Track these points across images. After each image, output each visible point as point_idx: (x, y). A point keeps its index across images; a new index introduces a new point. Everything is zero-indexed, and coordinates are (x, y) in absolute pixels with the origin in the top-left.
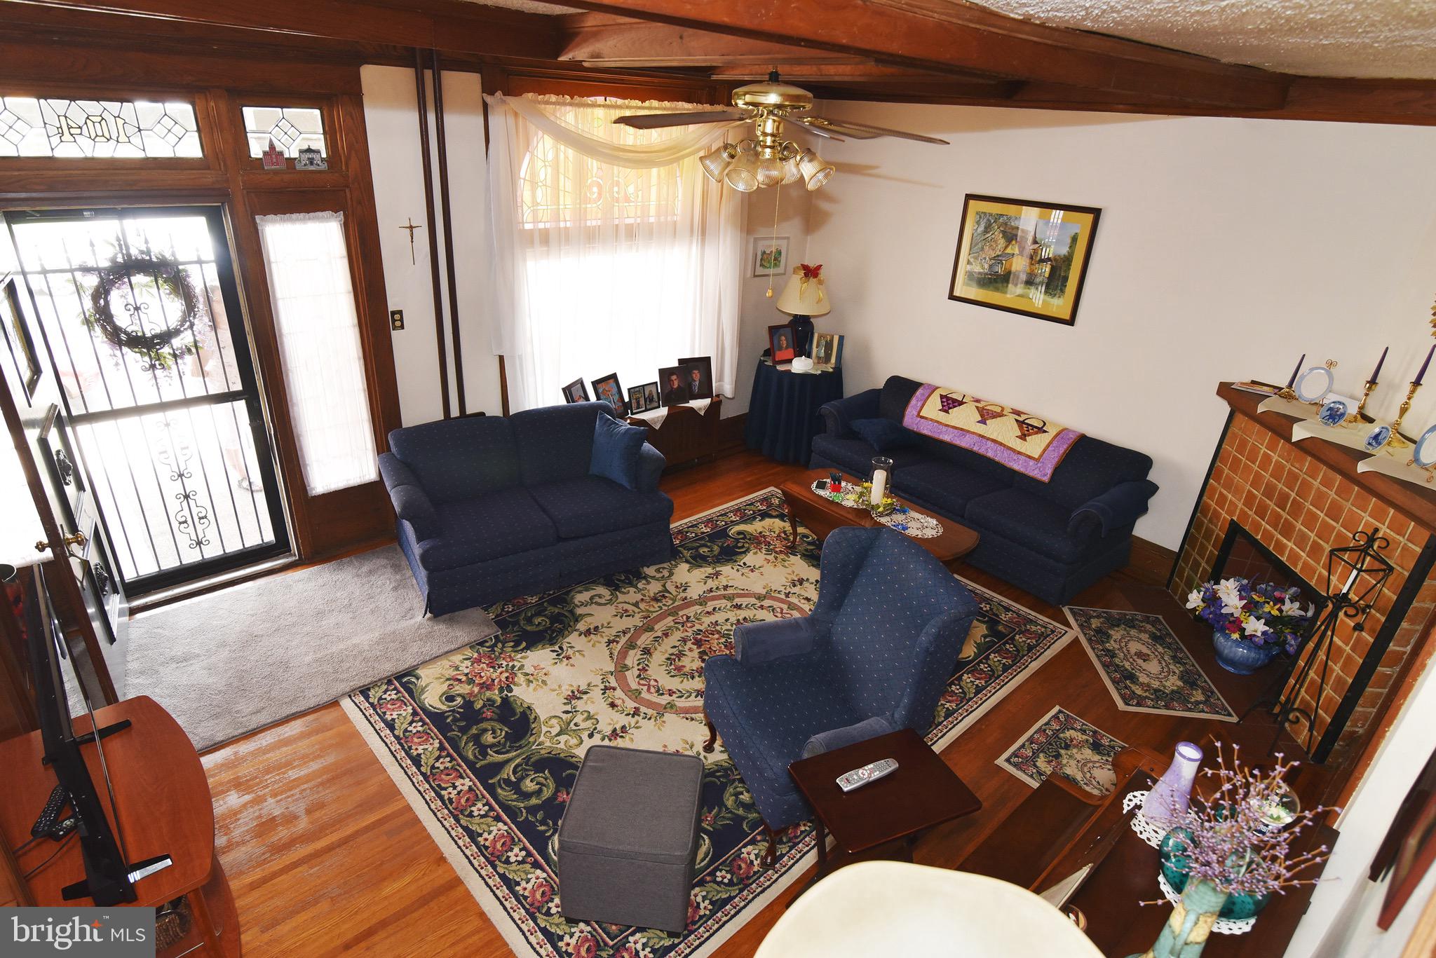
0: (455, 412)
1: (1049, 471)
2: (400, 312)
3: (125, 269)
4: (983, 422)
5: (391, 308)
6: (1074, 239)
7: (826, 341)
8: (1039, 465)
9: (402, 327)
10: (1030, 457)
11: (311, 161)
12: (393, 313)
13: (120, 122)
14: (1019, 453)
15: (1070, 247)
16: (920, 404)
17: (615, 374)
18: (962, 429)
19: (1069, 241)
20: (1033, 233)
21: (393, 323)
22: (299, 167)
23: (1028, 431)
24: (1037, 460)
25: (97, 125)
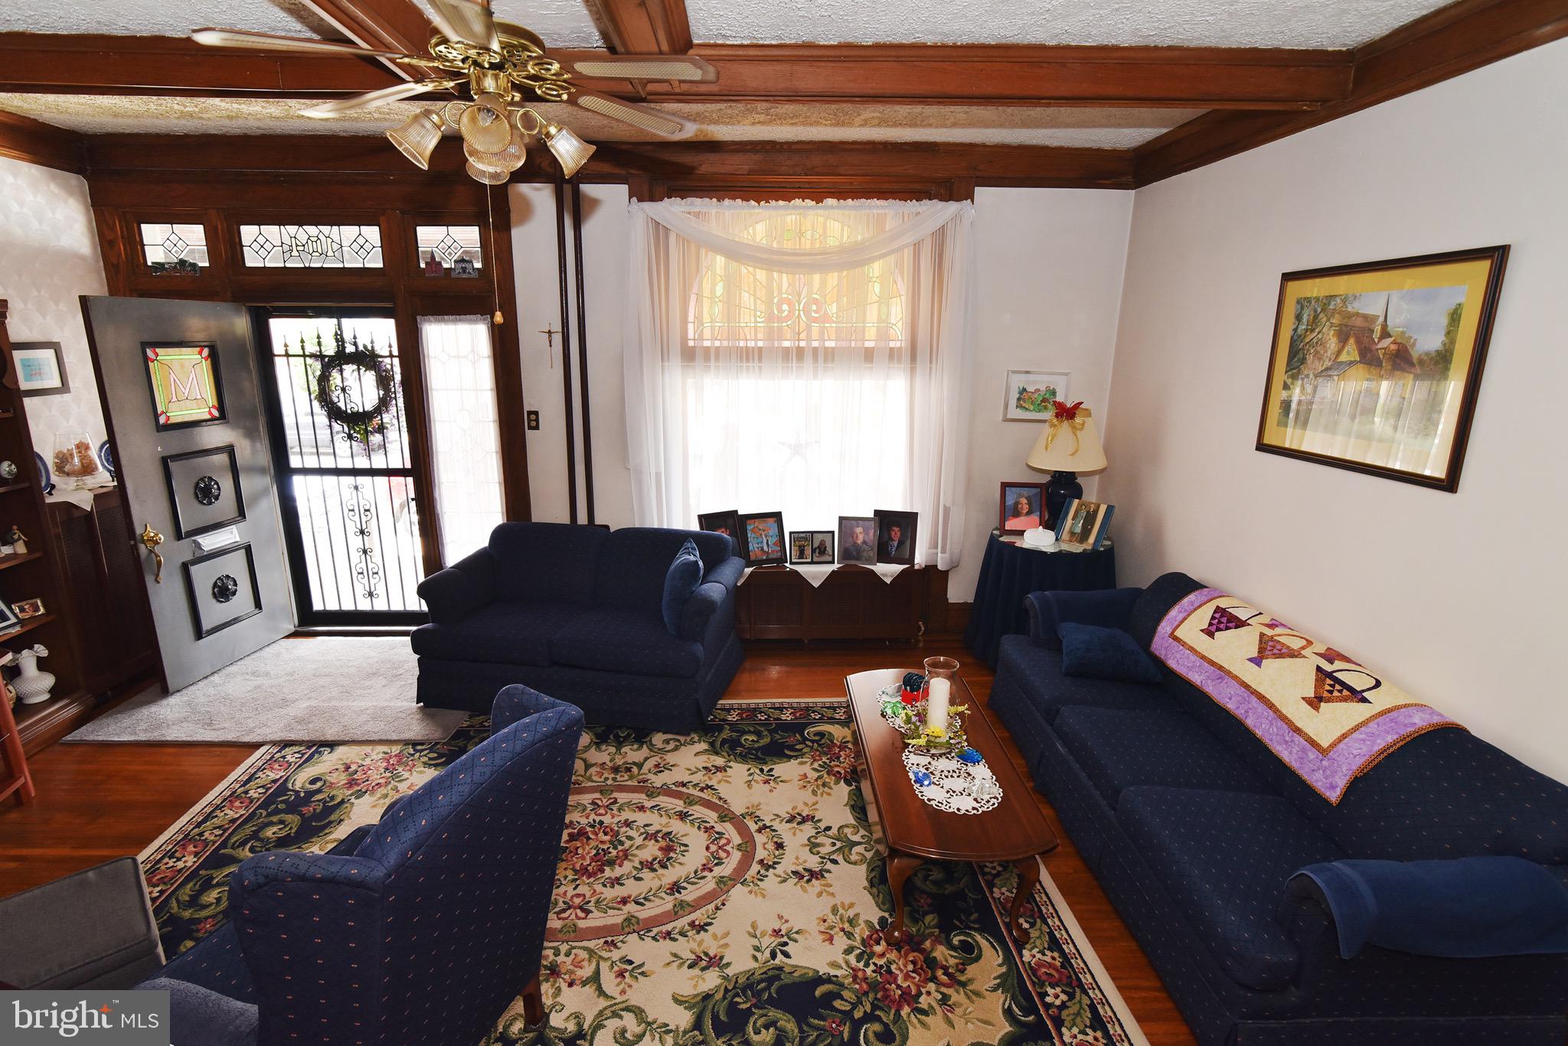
0: (582, 519)
1: (1342, 782)
2: (536, 413)
3: (341, 358)
4: (1257, 661)
5: (527, 408)
6: (1455, 317)
7: (1088, 512)
8: (1325, 763)
9: (537, 428)
10: (1313, 743)
11: (464, 270)
12: (530, 413)
13: (329, 241)
14: (1298, 731)
15: (1448, 333)
16: (1180, 617)
17: (781, 512)
18: (1221, 668)
19: (1444, 321)
20: (1381, 320)
21: (529, 424)
22: (454, 275)
23: (1331, 692)
24: (1324, 752)
25: (314, 243)
